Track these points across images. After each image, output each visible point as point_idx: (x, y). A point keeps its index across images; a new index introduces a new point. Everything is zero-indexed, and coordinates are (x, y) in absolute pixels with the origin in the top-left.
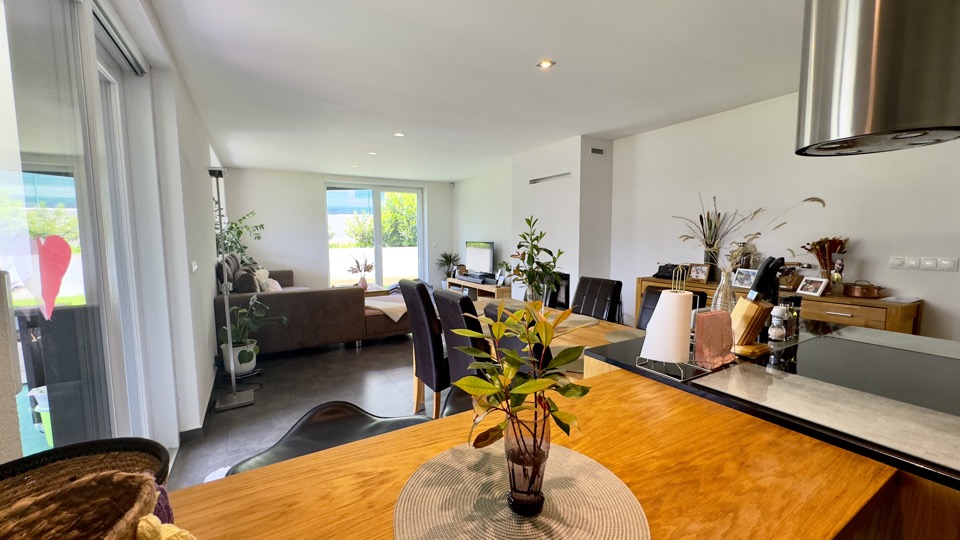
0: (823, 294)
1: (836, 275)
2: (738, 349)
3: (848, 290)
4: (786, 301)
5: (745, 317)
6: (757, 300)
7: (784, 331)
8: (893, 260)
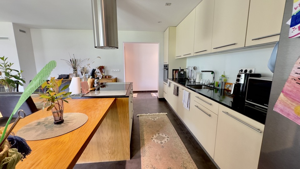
0: (102, 78)
1: (103, 74)
2: (90, 89)
3: (106, 77)
4: (97, 78)
5: (90, 82)
6: (92, 78)
7: (97, 85)
8: (112, 70)
